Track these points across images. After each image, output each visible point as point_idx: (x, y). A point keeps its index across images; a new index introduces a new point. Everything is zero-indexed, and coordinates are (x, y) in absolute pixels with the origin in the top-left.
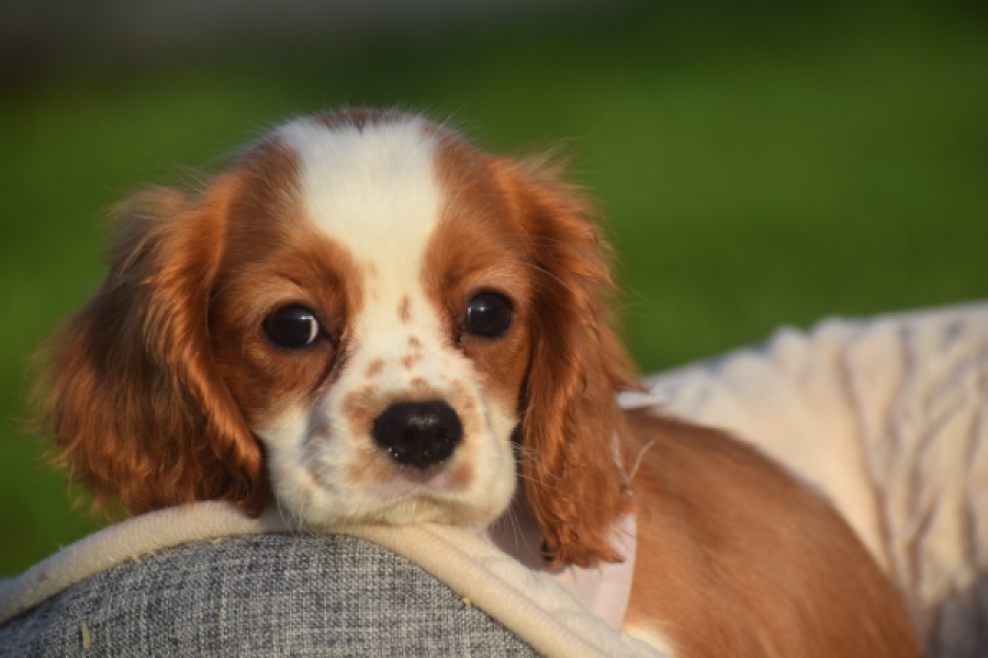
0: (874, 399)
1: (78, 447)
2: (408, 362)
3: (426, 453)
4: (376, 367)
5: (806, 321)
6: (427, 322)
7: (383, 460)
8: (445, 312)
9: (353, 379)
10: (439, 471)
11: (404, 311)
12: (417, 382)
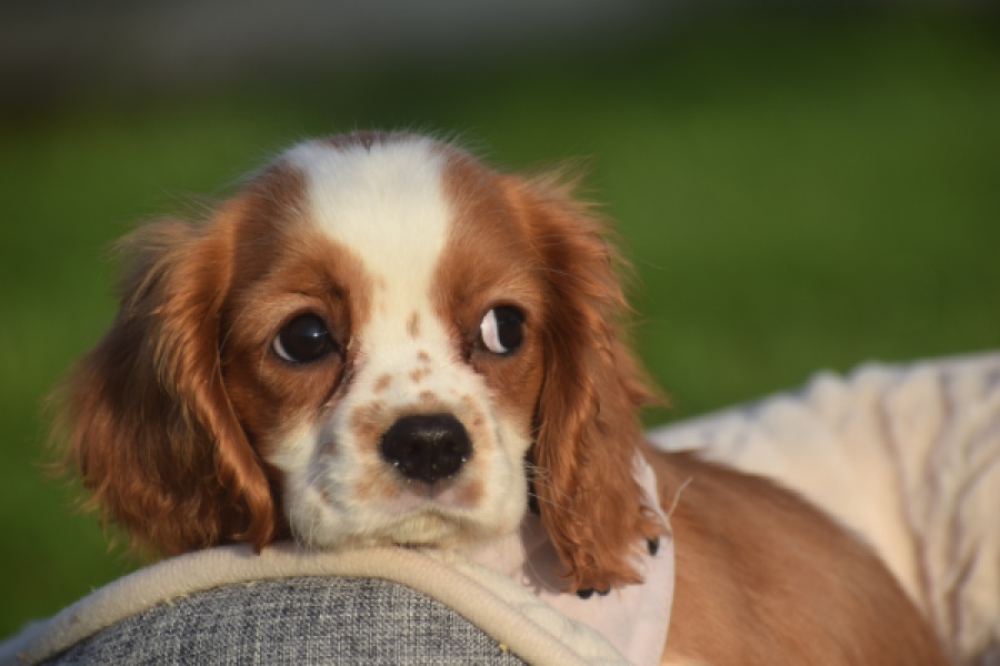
0: (914, 447)
1: (109, 488)
2: (416, 376)
3: (434, 466)
4: (384, 383)
5: (844, 367)
6: (436, 338)
7: (389, 476)
8: (454, 329)
9: (361, 395)
10: (448, 486)
11: (413, 327)
12: (426, 395)
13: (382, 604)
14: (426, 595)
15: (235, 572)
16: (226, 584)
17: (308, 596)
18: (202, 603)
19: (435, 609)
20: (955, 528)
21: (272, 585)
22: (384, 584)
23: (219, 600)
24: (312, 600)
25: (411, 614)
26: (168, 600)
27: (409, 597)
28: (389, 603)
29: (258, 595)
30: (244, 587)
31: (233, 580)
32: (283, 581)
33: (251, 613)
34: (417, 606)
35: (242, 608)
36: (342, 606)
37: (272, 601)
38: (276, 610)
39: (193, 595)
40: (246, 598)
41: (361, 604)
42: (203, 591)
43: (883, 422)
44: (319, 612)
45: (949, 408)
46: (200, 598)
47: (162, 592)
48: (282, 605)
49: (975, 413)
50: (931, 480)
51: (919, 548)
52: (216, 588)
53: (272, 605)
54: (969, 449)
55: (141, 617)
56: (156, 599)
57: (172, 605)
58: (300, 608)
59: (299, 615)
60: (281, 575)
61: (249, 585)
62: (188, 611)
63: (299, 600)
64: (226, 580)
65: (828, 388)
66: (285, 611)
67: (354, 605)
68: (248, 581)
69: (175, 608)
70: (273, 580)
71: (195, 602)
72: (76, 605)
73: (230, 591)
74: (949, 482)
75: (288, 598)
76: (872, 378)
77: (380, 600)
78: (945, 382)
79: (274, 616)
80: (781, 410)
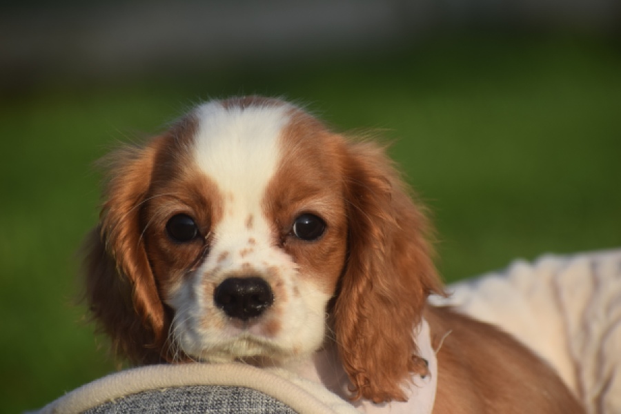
2: (243, 253)
12: (245, 265)
13: (245, 403)
14: (272, 398)
15: (154, 382)
16: (149, 390)
17: (199, 397)
18: (133, 402)
19: (279, 406)
20: (600, 358)
21: (177, 390)
22: (247, 390)
23: (144, 400)
24: (202, 401)
25: (264, 409)
26: (112, 400)
27: (262, 399)
28: (250, 402)
29: (168, 397)
30: (160, 392)
31: (153, 387)
32: (184, 388)
33: (164, 408)
34: (267, 404)
35: (158, 405)
36: (221, 404)
37: (177, 401)
38: (179, 406)
39: (127, 397)
40: (161, 399)
41: (232, 403)
42: (134, 394)
43: (556, 291)
44: (206, 408)
45: (596, 283)
46: (132, 399)
47: (109, 395)
48: (183, 403)
49: (612, 286)
50: (585, 327)
51: (578, 370)
52: (142, 393)
53: (177, 403)
54: (609, 309)
55: (96, 410)
56: (105, 399)
57: (115, 403)
58: (195, 405)
59: (194, 409)
60: (182, 384)
61: (163, 391)
62: (125, 407)
63: (194, 400)
64: (149, 387)
65: (521, 270)
66: (185, 407)
67: (228, 403)
68: (162, 388)
69: (116, 405)
70: (178, 387)
71: (129, 401)
72: (55, 402)
73: (151, 394)
74: (596, 329)
75: (187, 399)
76: (549, 264)
77: (244, 401)
78: (594, 267)
79: (178, 410)
80: (492, 284)
